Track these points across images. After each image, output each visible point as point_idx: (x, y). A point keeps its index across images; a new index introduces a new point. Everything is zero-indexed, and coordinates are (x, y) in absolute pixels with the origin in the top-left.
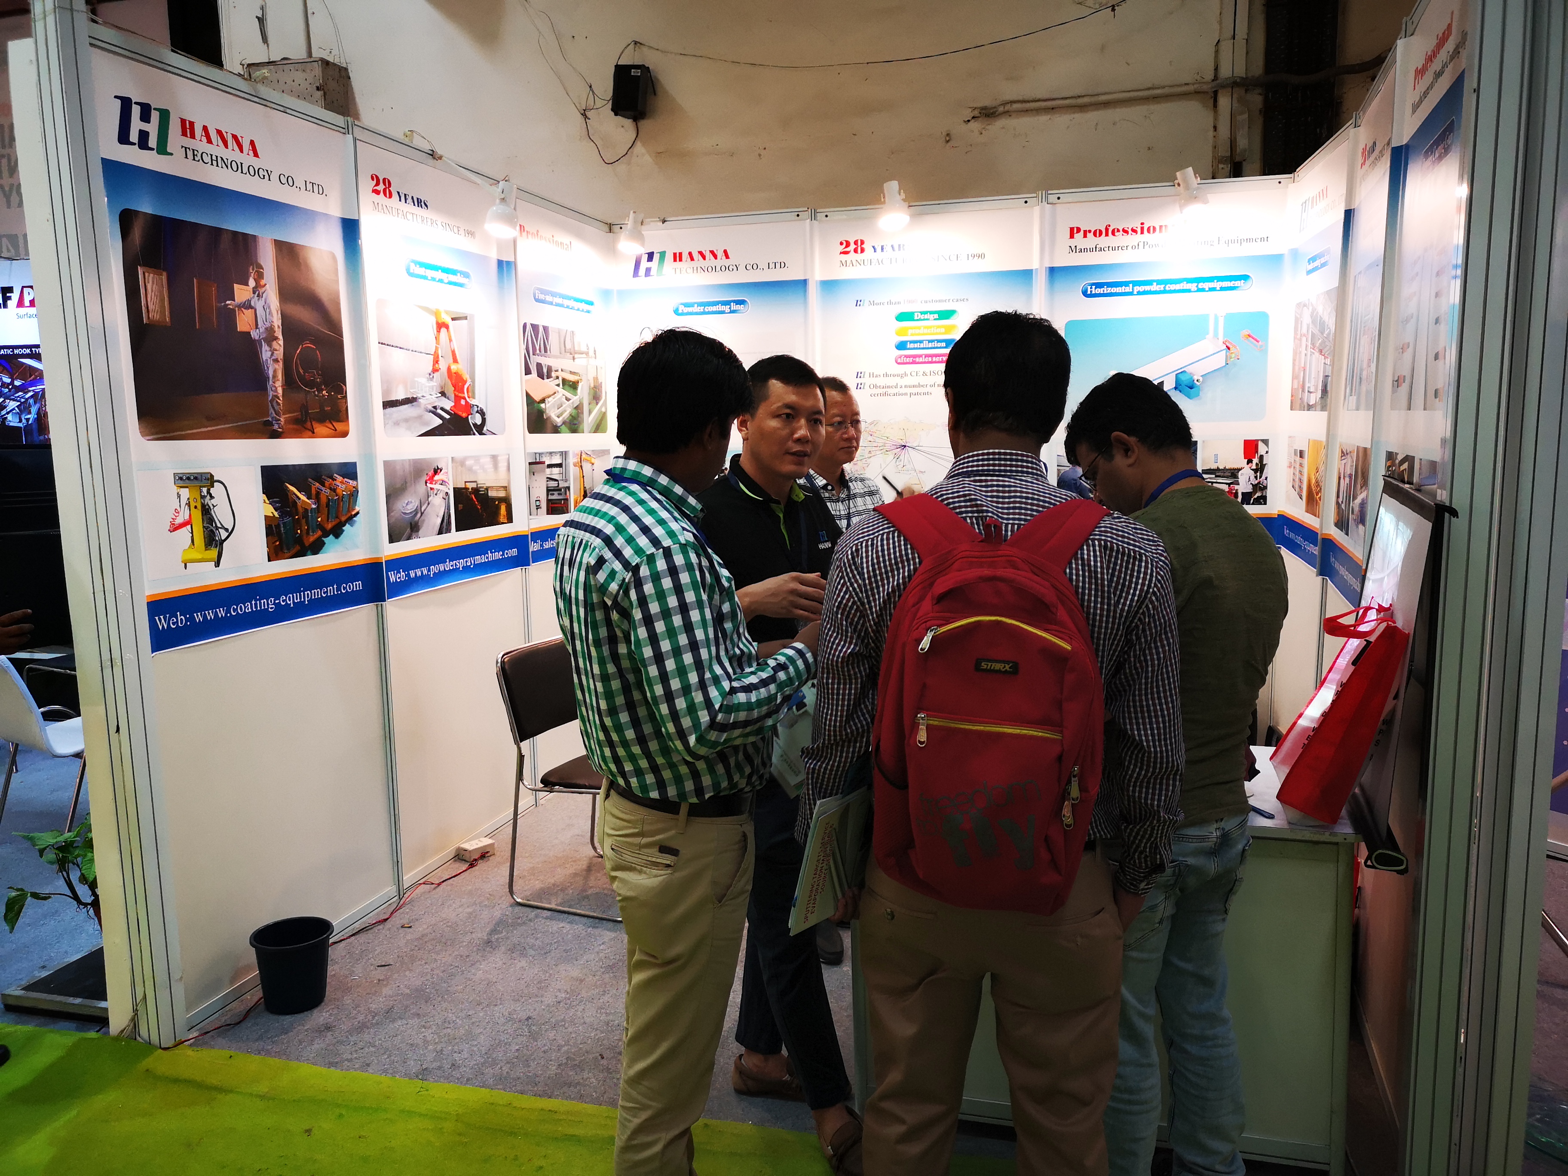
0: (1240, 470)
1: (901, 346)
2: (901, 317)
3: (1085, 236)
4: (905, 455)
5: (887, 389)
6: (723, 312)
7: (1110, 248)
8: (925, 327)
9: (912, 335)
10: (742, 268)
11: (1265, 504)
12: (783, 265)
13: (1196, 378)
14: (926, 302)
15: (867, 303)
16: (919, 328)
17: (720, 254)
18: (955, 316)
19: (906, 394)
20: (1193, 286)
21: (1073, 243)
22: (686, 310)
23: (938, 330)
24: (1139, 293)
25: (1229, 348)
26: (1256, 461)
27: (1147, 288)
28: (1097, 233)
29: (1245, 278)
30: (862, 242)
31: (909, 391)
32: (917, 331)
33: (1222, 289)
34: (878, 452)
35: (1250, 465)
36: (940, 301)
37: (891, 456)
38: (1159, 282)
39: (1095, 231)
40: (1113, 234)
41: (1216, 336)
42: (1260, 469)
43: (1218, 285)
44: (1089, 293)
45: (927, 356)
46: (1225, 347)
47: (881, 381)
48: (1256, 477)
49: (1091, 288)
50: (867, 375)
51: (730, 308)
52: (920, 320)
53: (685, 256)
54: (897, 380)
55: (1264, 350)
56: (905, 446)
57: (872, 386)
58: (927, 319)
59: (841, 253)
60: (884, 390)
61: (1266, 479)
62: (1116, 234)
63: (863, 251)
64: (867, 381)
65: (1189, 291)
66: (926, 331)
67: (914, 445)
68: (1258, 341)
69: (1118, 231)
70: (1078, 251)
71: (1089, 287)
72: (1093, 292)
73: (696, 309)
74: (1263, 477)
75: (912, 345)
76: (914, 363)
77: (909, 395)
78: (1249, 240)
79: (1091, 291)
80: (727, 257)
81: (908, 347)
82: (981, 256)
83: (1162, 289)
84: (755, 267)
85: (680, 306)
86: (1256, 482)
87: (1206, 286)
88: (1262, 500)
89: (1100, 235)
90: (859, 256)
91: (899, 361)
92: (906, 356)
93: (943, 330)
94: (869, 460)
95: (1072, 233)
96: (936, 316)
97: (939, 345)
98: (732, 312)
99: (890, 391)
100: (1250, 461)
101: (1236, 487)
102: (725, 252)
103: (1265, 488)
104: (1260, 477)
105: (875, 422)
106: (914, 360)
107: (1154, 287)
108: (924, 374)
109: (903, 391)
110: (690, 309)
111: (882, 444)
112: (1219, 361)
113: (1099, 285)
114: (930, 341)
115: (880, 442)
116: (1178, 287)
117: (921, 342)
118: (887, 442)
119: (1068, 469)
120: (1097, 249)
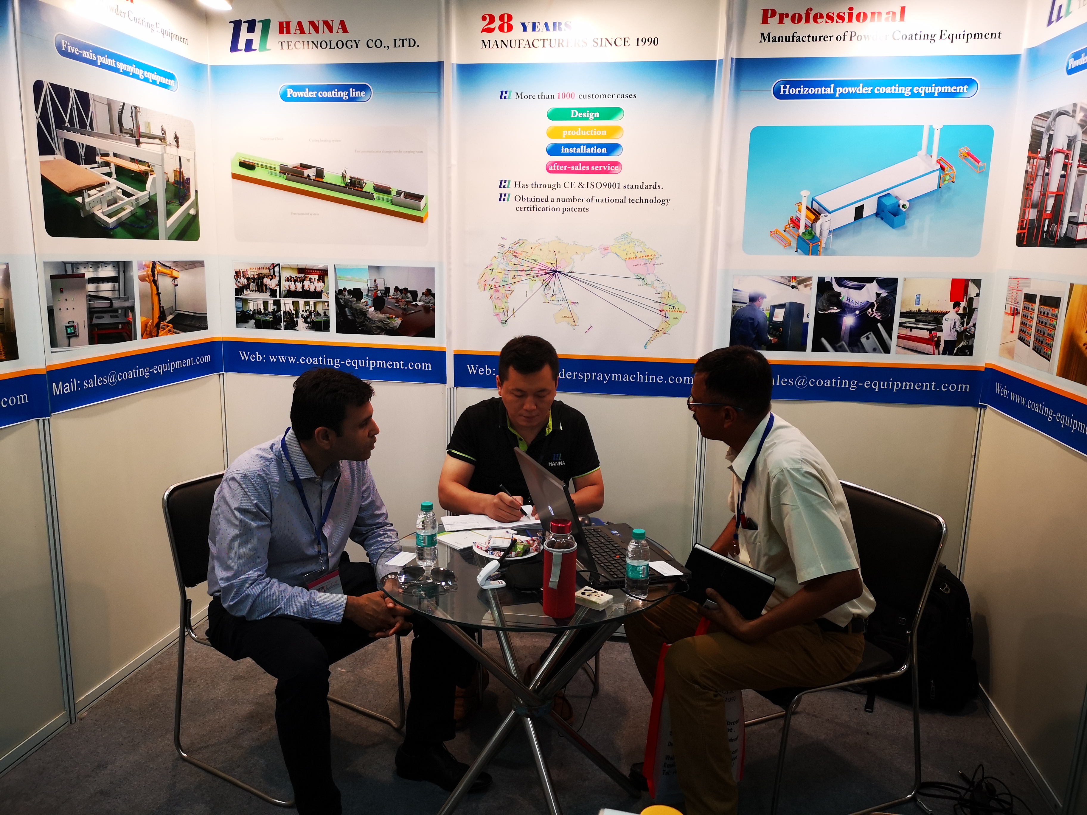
0: (944, 314)
1: (554, 150)
2: (555, 115)
3: (781, 21)
4: (555, 282)
5: (536, 203)
6: (340, 99)
7: (811, 38)
8: (584, 128)
9: (567, 137)
10: (362, 45)
11: (971, 354)
12: (412, 43)
13: (901, 203)
14: (585, 97)
15: (514, 95)
16: (575, 128)
17: (336, 26)
18: (619, 116)
19: (558, 209)
20: (907, 91)
21: (766, 29)
22: (295, 94)
23: (599, 133)
24: (842, 96)
25: (942, 168)
26: (963, 304)
27: (852, 90)
28: (796, 19)
29: (969, 82)
30: (510, 18)
31: (561, 205)
32: (573, 133)
33: (941, 95)
34: (526, 278)
35: (956, 309)
36: (602, 96)
37: (538, 283)
38: (867, 83)
39: (794, 16)
40: (815, 20)
41: (930, 155)
42: (969, 313)
43: (937, 90)
44: (782, 93)
45: (584, 163)
46: (938, 167)
47: (529, 193)
48: (962, 324)
49: (785, 87)
50: (512, 184)
51: (349, 95)
52: (577, 119)
53: (293, 26)
54: (548, 191)
55: (984, 173)
56: (555, 272)
57: (518, 198)
58: (587, 119)
59: (483, 30)
60: (532, 204)
61: (974, 325)
62: (819, 20)
63: (510, 28)
64: (511, 191)
65: (901, 96)
66: (584, 133)
67: (567, 270)
68: (978, 162)
69: (822, 16)
70: (771, 40)
71: (782, 86)
72: (787, 93)
73: (307, 94)
74: (971, 324)
75: (567, 150)
76: (569, 171)
77: (561, 210)
78: (978, 36)
79: (785, 91)
80: (345, 30)
81: (563, 152)
82: (654, 41)
83: (869, 92)
84: (379, 44)
85: (288, 90)
86: (962, 329)
87: (923, 90)
88: (968, 351)
89: (799, 21)
90: (506, 36)
91: (551, 169)
92: (560, 163)
93: (604, 133)
94: (513, 287)
95: (766, 16)
96: (597, 114)
97: (599, 151)
98: (351, 99)
99: (540, 205)
100: (956, 305)
101: (939, 334)
102: (342, 23)
103: (973, 336)
104: (968, 324)
105: (521, 242)
106: (568, 168)
107: (861, 90)
108: (581, 185)
109: (555, 205)
110: (300, 94)
111: (528, 268)
112: (931, 183)
113: (794, 84)
114: (589, 146)
115: (526, 265)
116: (888, 90)
117: (578, 146)
118: (535, 266)
119: (744, 305)
120: (795, 39)
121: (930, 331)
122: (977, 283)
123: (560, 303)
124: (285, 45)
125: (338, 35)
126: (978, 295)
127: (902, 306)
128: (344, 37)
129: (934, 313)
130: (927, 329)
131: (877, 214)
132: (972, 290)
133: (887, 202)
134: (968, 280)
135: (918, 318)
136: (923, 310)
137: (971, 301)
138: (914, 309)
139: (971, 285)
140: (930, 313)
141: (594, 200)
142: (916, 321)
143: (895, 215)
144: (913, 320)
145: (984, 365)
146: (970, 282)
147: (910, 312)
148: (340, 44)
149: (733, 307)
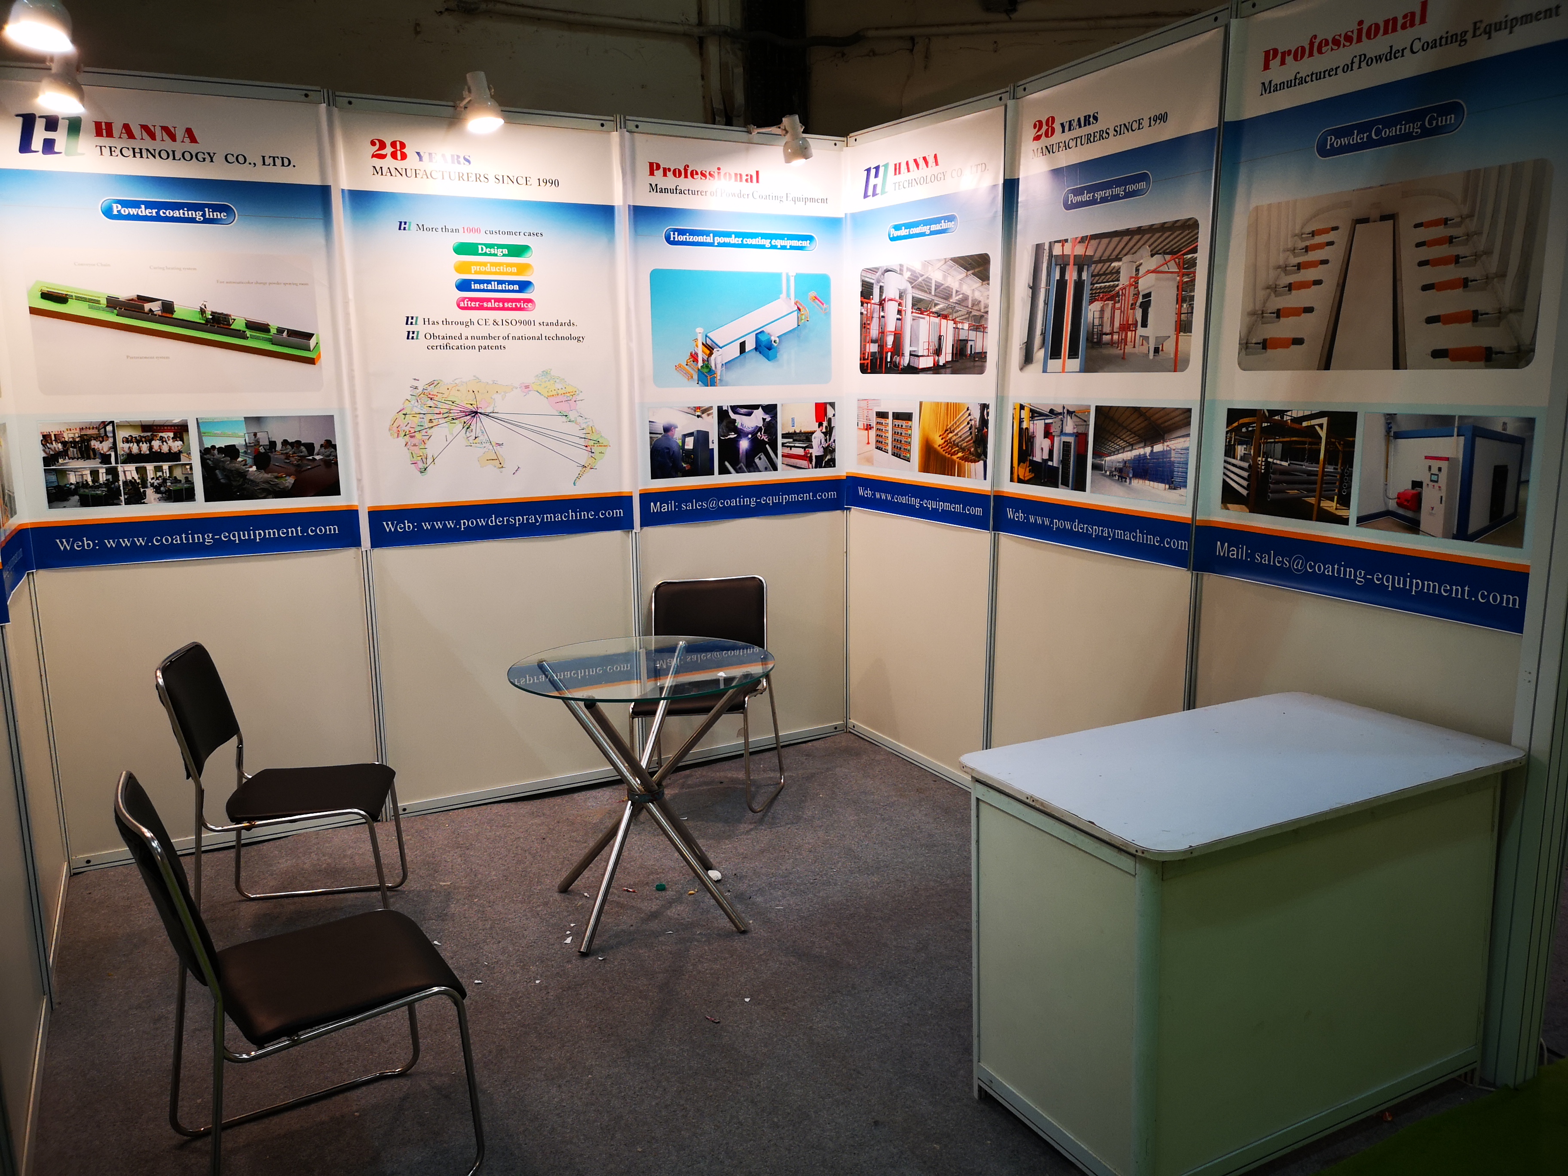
0: (813, 433)
1: (464, 285)
2: (463, 249)
3: (665, 175)
4: (477, 424)
5: (448, 341)
6: (192, 220)
7: (690, 192)
8: (493, 264)
9: (476, 273)
10: (219, 158)
11: (834, 466)
12: (286, 162)
13: (773, 338)
14: (491, 233)
15: (414, 227)
16: (484, 264)
17: (180, 134)
18: (528, 254)
19: (473, 347)
20: (767, 242)
21: (653, 180)
22: (125, 211)
23: (509, 270)
24: (720, 245)
25: (799, 309)
26: (825, 424)
27: (727, 240)
28: (677, 173)
29: (809, 238)
30: (403, 145)
31: (477, 343)
32: (483, 269)
33: (792, 248)
34: (444, 421)
35: (821, 428)
36: (509, 233)
37: (459, 425)
38: (738, 235)
39: (675, 171)
40: (692, 176)
41: (788, 295)
42: (829, 432)
43: (788, 243)
44: (672, 239)
45: (497, 300)
46: (796, 308)
47: (440, 330)
48: (826, 440)
49: (674, 234)
50: (421, 321)
51: (204, 215)
52: (485, 254)
53: (117, 129)
54: (461, 329)
55: (827, 313)
56: (476, 413)
57: (428, 336)
58: (496, 255)
59: (373, 156)
60: (445, 342)
61: (834, 441)
62: (695, 176)
63: (404, 157)
64: (420, 328)
65: (762, 247)
66: (493, 269)
67: (488, 410)
68: (823, 304)
69: (697, 173)
70: (658, 190)
71: (672, 233)
72: (676, 239)
73: (143, 211)
74: (832, 440)
75: (477, 286)
76: (481, 308)
77: (477, 348)
78: (812, 200)
79: (674, 238)
80: (193, 140)
81: (473, 288)
82: (555, 183)
83: (740, 242)
84: (241, 159)
85: (114, 206)
86: (827, 445)
87: (778, 243)
88: (831, 463)
89: (680, 176)
90: (400, 164)
91: (462, 305)
92: (471, 300)
93: (514, 270)
94: (430, 432)
95: (653, 168)
96: (505, 251)
97: (511, 287)
98: (206, 221)
99: (453, 343)
100: (820, 425)
101: (811, 450)
102: (189, 132)
103: (834, 450)
104: (830, 440)
105: (436, 383)
106: (481, 305)
107: (733, 240)
108: (495, 323)
109: (470, 343)
110: (133, 211)
111: (446, 411)
112: (791, 323)
113: (682, 232)
114: (500, 282)
115: (444, 408)
116: (754, 241)
117: (489, 282)
118: (453, 407)
119: (660, 436)
120: (678, 192)
121: (804, 448)
122: (832, 405)
123: (484, 445)
124: (106, 151)
125: (182, 145)
126: (834, 415)
127: (782, 429)
128: (193, 148)
129: (805, 433)
130: (802, 447)
131: (756, 349)
132: (830, 412)
133: (763, 338)
134: (826, 404)
135: (795, 438)
136: (798, 431)
137: (830, 420)
138: (791, 431)
139: (829, 408)
140: (802, 433)
141: (510, 338)
142: (794, 441)
143: (770, 349)
144: (791, 440)
145: (845, 474)
146: (828, 406)
147: (789, 434)
148: (187, 156)
149: (651, 438)
